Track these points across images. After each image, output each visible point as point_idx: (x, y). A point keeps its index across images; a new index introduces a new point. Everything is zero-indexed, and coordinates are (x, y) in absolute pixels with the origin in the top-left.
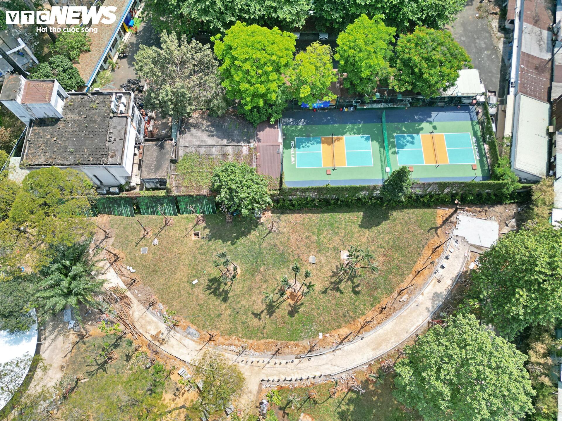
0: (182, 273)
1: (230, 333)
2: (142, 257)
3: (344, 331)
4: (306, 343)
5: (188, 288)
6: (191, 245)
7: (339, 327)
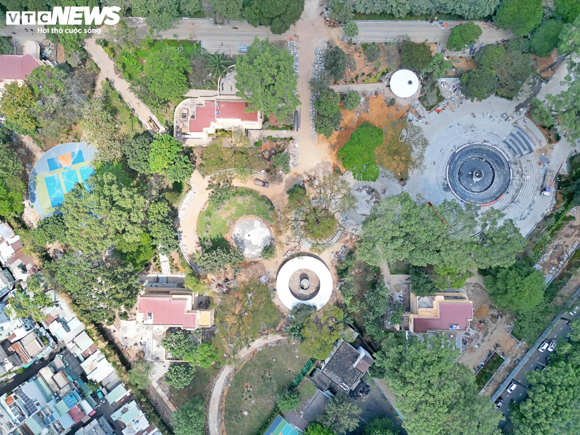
0: (280, 358)
1: (251, 359)
2: (295, 349)
3: (225, 393)
4: (231, 379)
5: (274, 357)
6: (288, 367)
7: (228, 393)
